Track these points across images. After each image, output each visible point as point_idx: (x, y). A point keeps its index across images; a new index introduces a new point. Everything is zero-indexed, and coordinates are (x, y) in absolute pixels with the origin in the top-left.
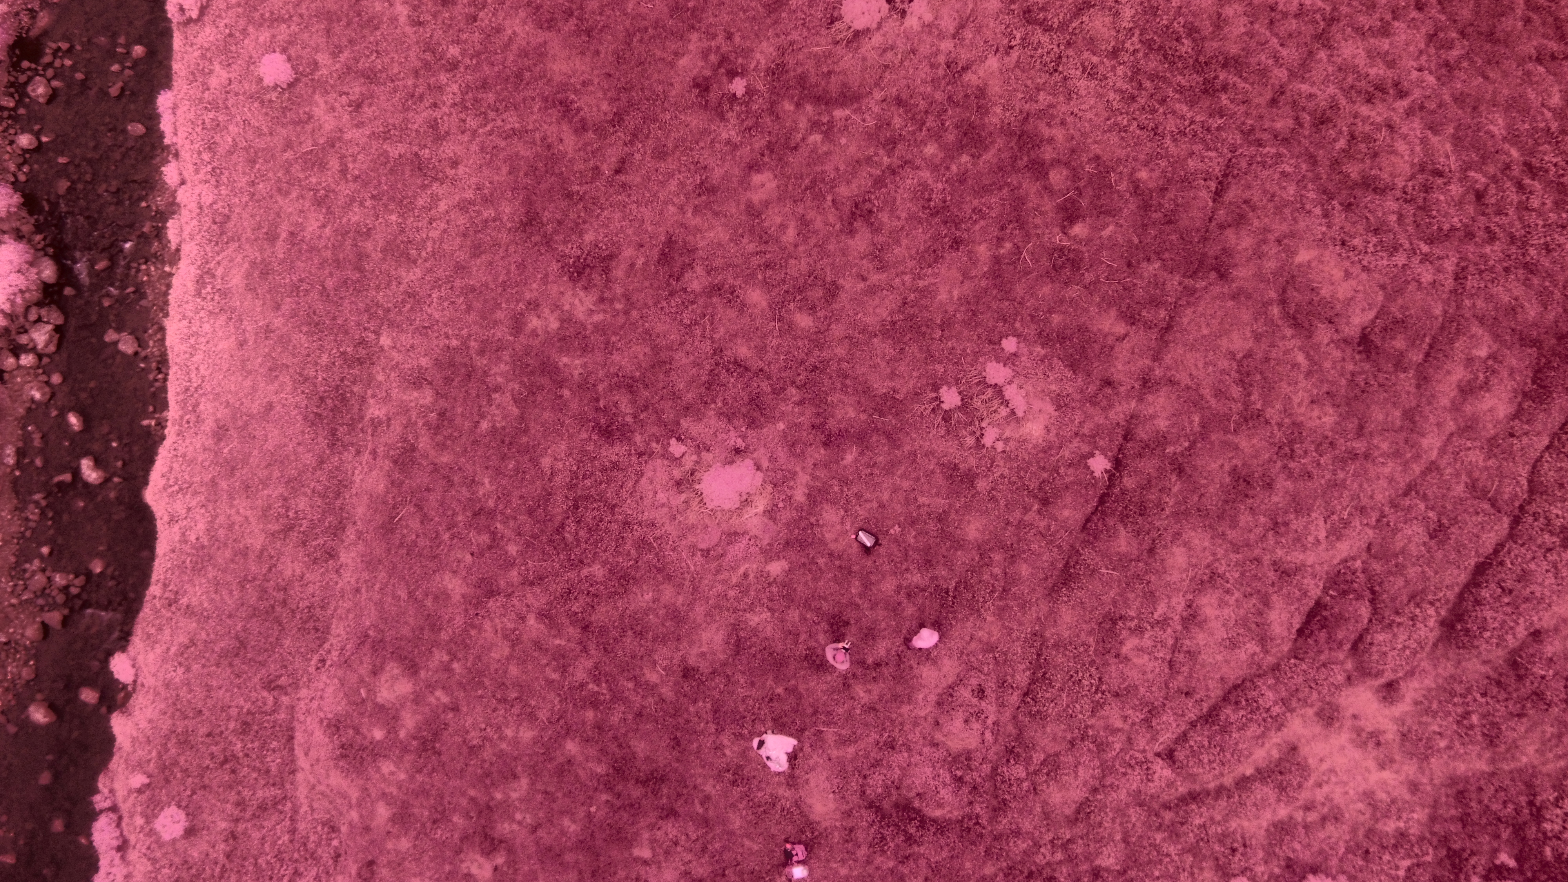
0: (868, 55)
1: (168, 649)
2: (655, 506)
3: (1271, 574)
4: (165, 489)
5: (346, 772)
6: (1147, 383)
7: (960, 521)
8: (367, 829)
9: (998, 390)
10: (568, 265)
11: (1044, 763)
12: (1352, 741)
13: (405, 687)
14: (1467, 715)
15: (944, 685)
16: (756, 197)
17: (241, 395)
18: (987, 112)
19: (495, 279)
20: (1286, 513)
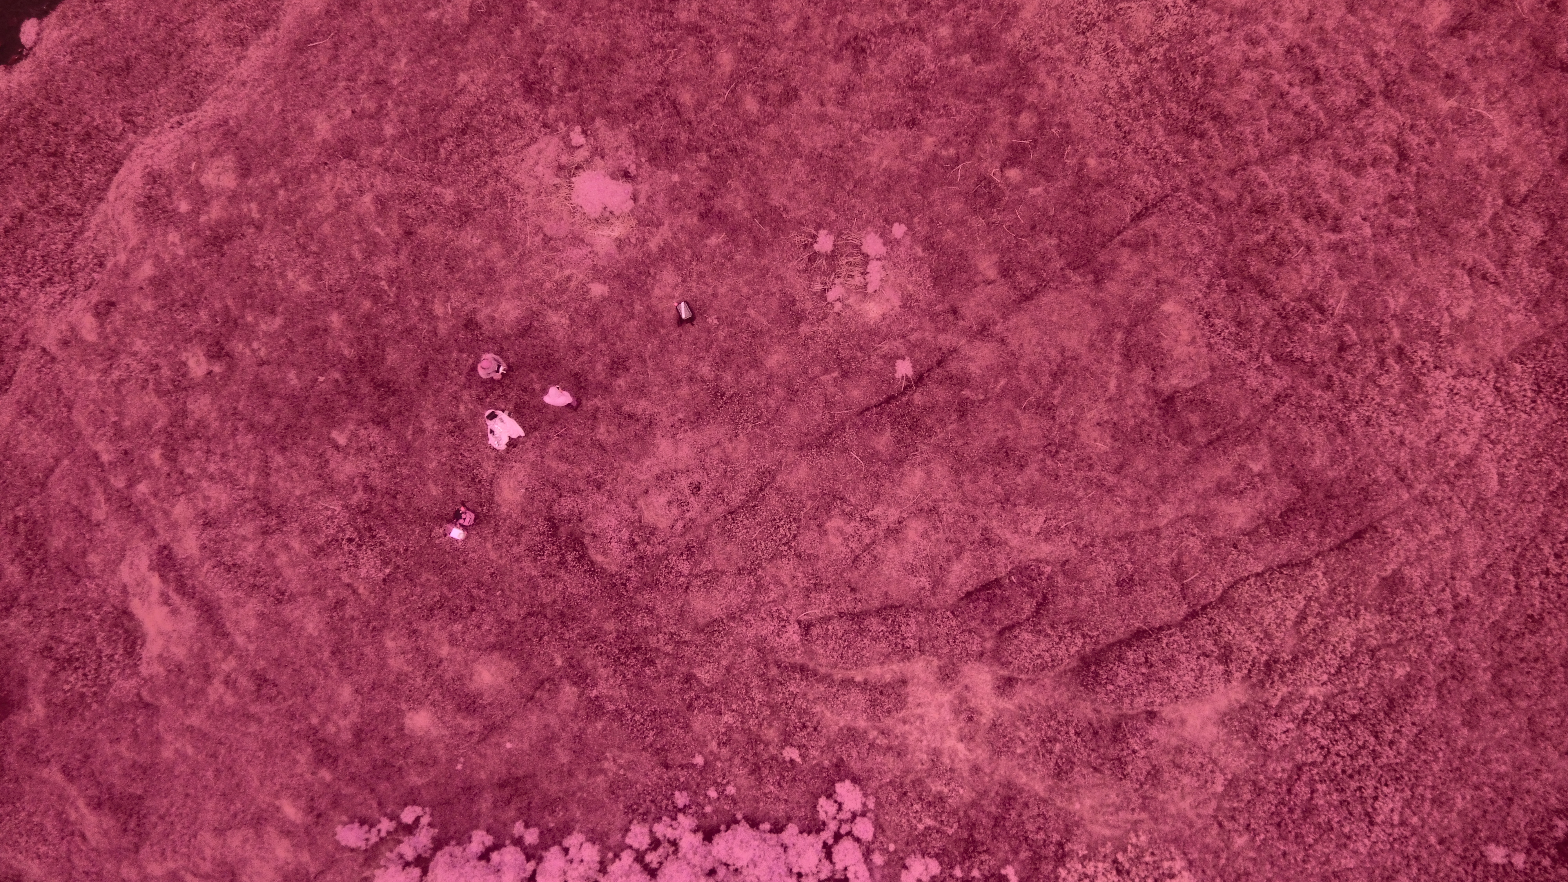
1: (71, 36)
2: (529, 174)
3: (977, 535)
5: (138, 220)
6: (984, 331)
7: (769, 346)
8: (126, 275)
9: (866, 260)
11: (708, 572)
13: (229, 181)
14: (1053, 740)
15: (672, 465)
18: (1009, 29)
20: (1020, 495)
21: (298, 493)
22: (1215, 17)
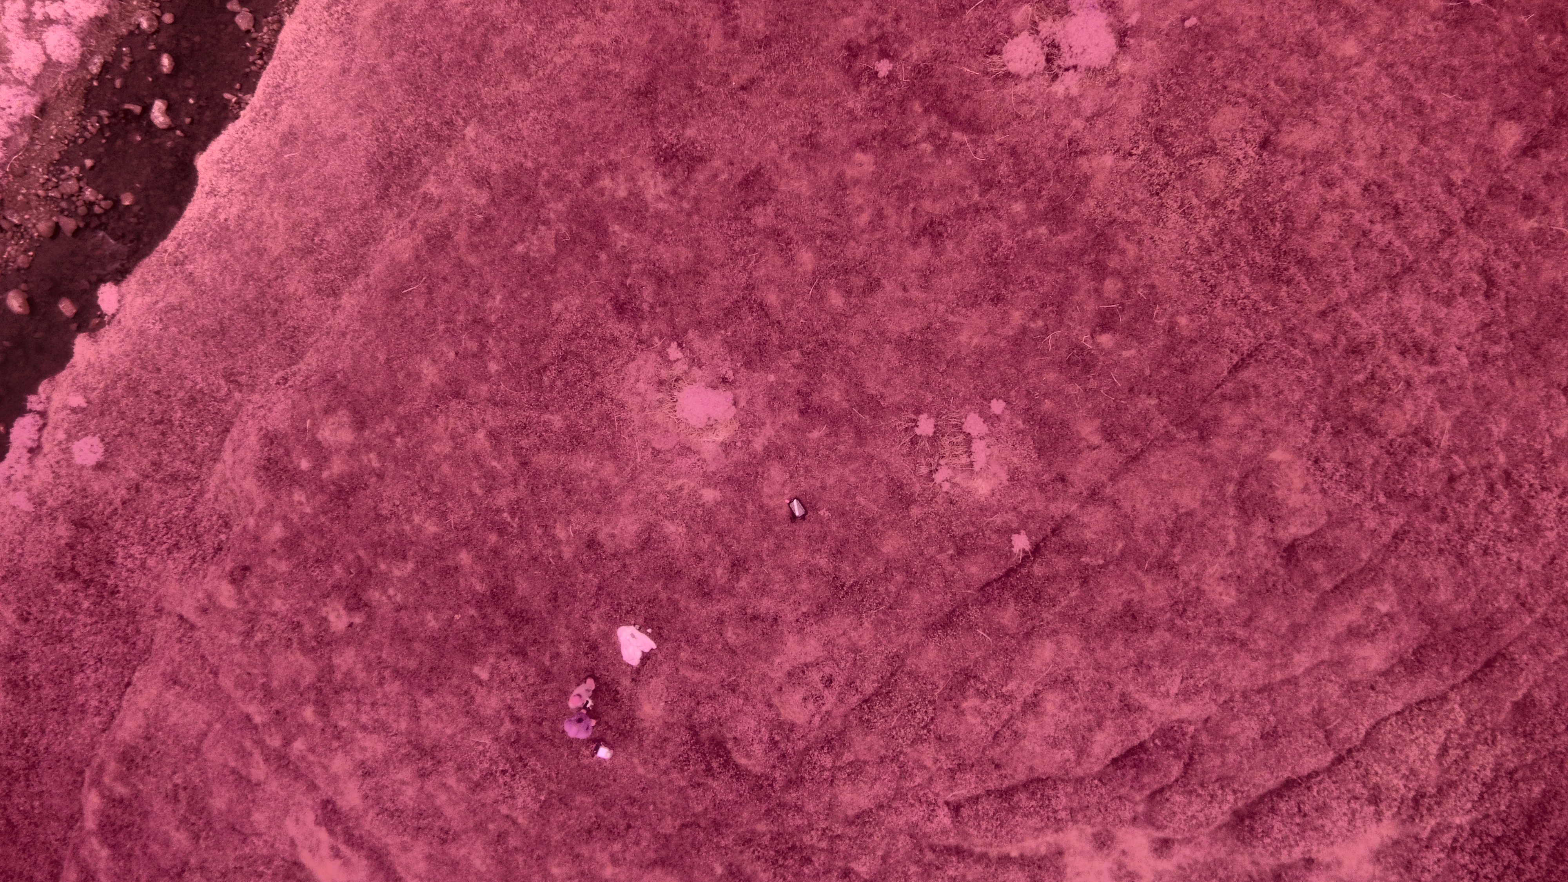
0: (1008, 98)
1: (157, 302)
2: (632, 392)
3: (1116, 702)
4: (218, 162)
5: (261, 483)
6: (1094, 495)
7: (883, 532)
8: (257, 539)
9: (969, 439)
10: (660, 147)
11: (850, 764)
12: (1111, 870)
13: (346, 436)
15: (802, 661)
16: (851, 172)
17: (323, 114)
18: (1082, 200)
19: (590, 128)
20: (1153, 658)
21: (449, 731)
22: (1288, 163)
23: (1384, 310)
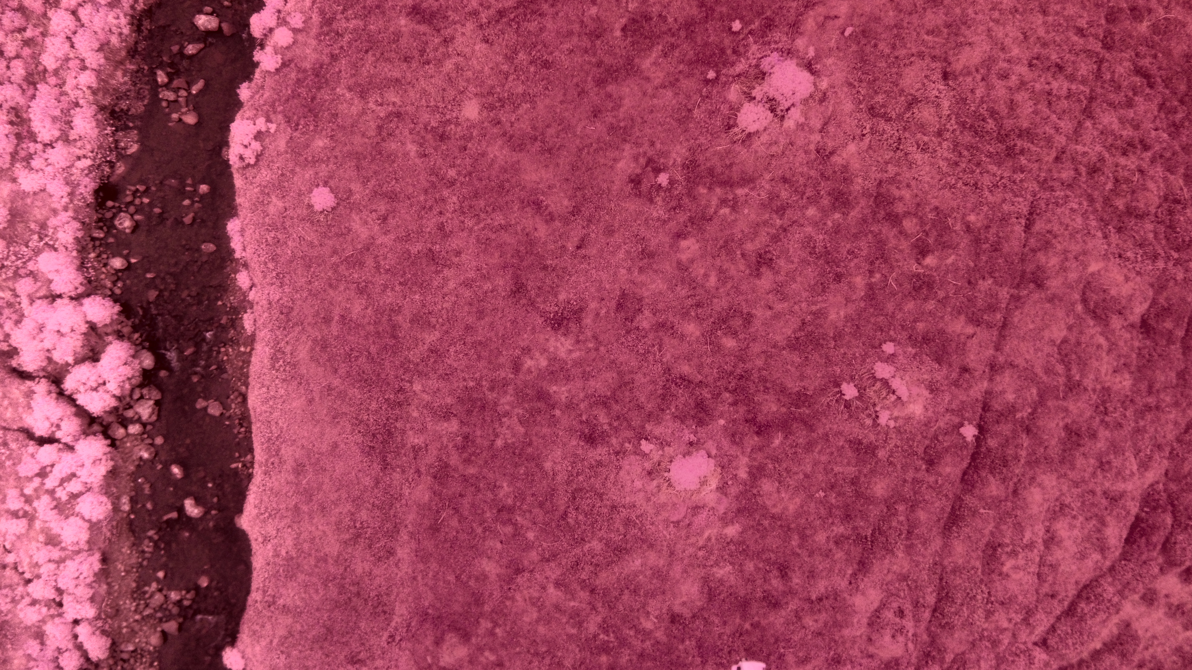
0: (758, 149)
2: (634, 492)
3: (1104, 502)
4: (258, 517)
6: (994, 368)
7: (869, 483)
9: (885, 383)
10: (549, 318)
12: (1165, 613)
13: (461, 652)
16: (684, 257)
17: (313, 438)
19: (497, 335)
20: (1107, 455)
22: (969, 79)
23: (1095, 133)
